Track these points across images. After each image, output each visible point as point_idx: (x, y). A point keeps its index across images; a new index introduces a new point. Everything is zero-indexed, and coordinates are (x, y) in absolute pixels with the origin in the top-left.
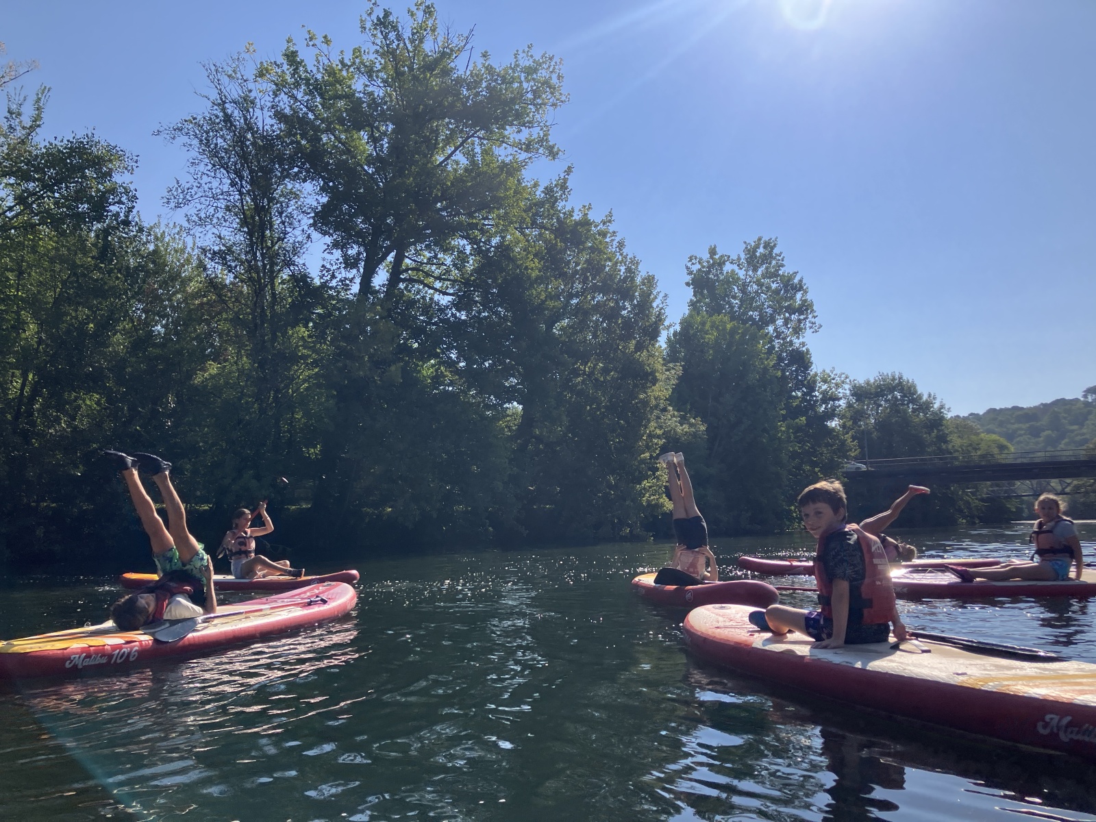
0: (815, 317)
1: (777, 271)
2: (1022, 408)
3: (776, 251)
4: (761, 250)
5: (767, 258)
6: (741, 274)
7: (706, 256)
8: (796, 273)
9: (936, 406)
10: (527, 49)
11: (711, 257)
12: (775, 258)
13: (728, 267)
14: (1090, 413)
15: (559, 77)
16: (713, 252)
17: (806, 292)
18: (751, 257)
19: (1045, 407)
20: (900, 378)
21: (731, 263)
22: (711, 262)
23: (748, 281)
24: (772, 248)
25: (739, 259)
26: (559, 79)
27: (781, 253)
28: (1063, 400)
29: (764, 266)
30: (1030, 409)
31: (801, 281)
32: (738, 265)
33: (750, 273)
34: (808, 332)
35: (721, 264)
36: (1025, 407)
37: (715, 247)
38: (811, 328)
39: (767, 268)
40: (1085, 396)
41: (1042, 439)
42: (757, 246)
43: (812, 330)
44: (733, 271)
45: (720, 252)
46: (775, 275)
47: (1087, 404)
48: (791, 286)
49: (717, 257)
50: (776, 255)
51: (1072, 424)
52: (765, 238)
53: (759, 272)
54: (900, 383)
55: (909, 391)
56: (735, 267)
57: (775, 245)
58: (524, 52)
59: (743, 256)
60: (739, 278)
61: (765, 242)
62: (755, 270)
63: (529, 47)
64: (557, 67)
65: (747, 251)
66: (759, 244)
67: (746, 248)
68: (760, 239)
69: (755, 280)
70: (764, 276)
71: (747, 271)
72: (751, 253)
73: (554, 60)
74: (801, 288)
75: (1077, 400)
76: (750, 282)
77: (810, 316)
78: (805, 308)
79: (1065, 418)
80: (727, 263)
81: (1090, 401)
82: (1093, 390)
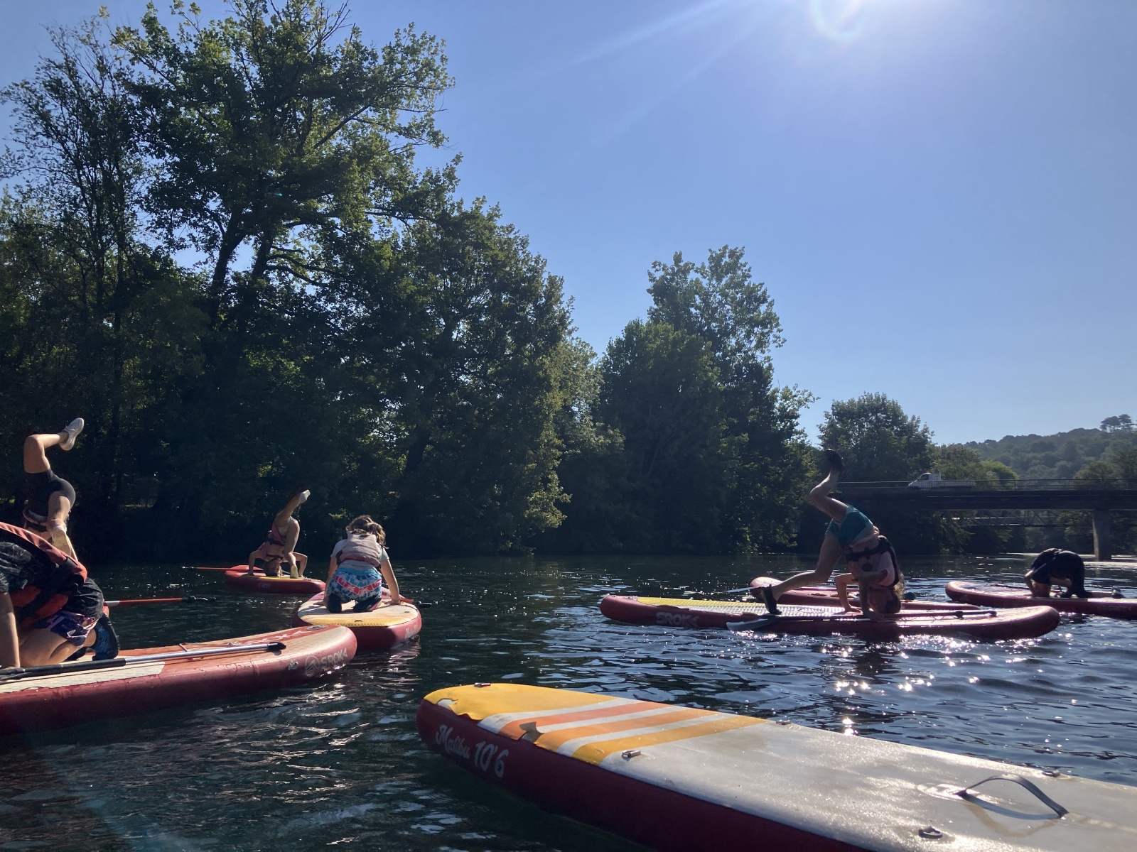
0: (779, 331)
1: (743, 281)
2: (1040, 437)
3: (742, 261)
4: (726, 259)
5: (733, 267)
6: (705, 282)
7: (670, 263)
8: (762, 284)
9: (920, 429)
10: (408, 29)
11: (676, 264)
12: (739, 268)
13: (692, 276)
14: (1107, 444)
15: (443, 59)
16: (678, 259)
17: (771, 304)
18: (715, 266)
19: (1062, 437)
20: (884, 399)
21: (696, 271)
22: (676, 269)
23: (711, 290)
24: (738, 258)
25: (703, 267)
26: (442, 62)
27: (746, 263)
28: (1082, 429)
29: (729, 275)
30: (1047, 438)
31: (764, 292)
32: (702, 274)
33: (714, 282)
34: (772, 346)
35: (685, 271)
36: (1042, 436)
37: (681, 254)
38: (774, 342)
39: (732, 279)
40: (1104, 427)
41: (1056, 469)
42: (723, 255)
43: (776, 344)
44: (697, 279)
45: (685, 260)
46: (740, 285)
47: (1105, 435)
48: (755, 297)
49: (682, 264)
50: (741, 265)
51: (1087, 455)
52: (731, 247)
53: (724, 282)
54: (883, 403)
55: (893, 413)
56: (699, 276)
57: (741, 255)
58: (405, 31)
59: (707, 264)
60: (702, 287)
61: (731, 251)
62: (719, 280)
63: (410, 26)
64: (439, 48)
65: (711, 258)
66: (724, 253)
67: (711, 256)
68: (726, 247)
69: (718, 290)
70: (728, 286)
71: (710, 280)
72: (716, 260)
73: (436, 41)
74: (765, 301)
75: (1096, 430)
76: (713, 292)
77: (775, 330)
78: (769, 321)
79: (1081, 449)
80: (692, 271)
81: (1109, 432)
82: (1112, 421)
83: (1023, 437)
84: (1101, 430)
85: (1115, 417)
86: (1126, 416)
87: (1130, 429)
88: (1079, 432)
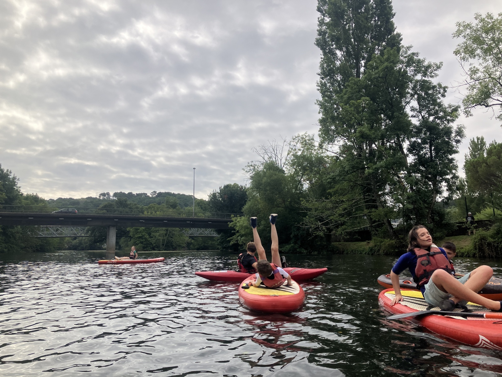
14: (101, 204)
19: (83, 200)
30: (77, 200)
40: (100, 197)
75: (96, 198)
81: (101, 199)
82: (103, 195)
83: (67, 199)
84: (98, 198)
85: (105, 193)
86: (109, 193)
87: (109, 198)
88: (89, 198)
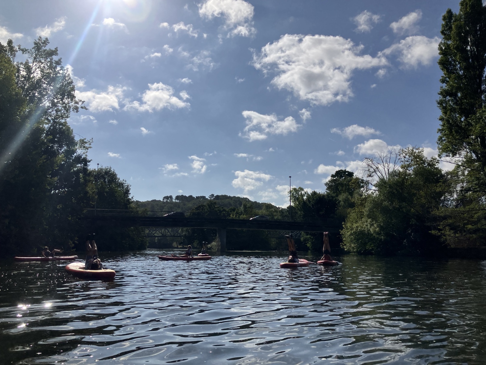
2: (140, 202)
14: (165, 206)
19: (148, 203)
28: (155, 200)
30: (143, 202)
36: (141, 201)
40: (164, 199)
47: (163, 202)
75: (160, 201)
79: (156, 207)
81: (165, 201)
82: (167, 198)
86: (171, 196)
87: (172, 200)
88: (154, 201)
